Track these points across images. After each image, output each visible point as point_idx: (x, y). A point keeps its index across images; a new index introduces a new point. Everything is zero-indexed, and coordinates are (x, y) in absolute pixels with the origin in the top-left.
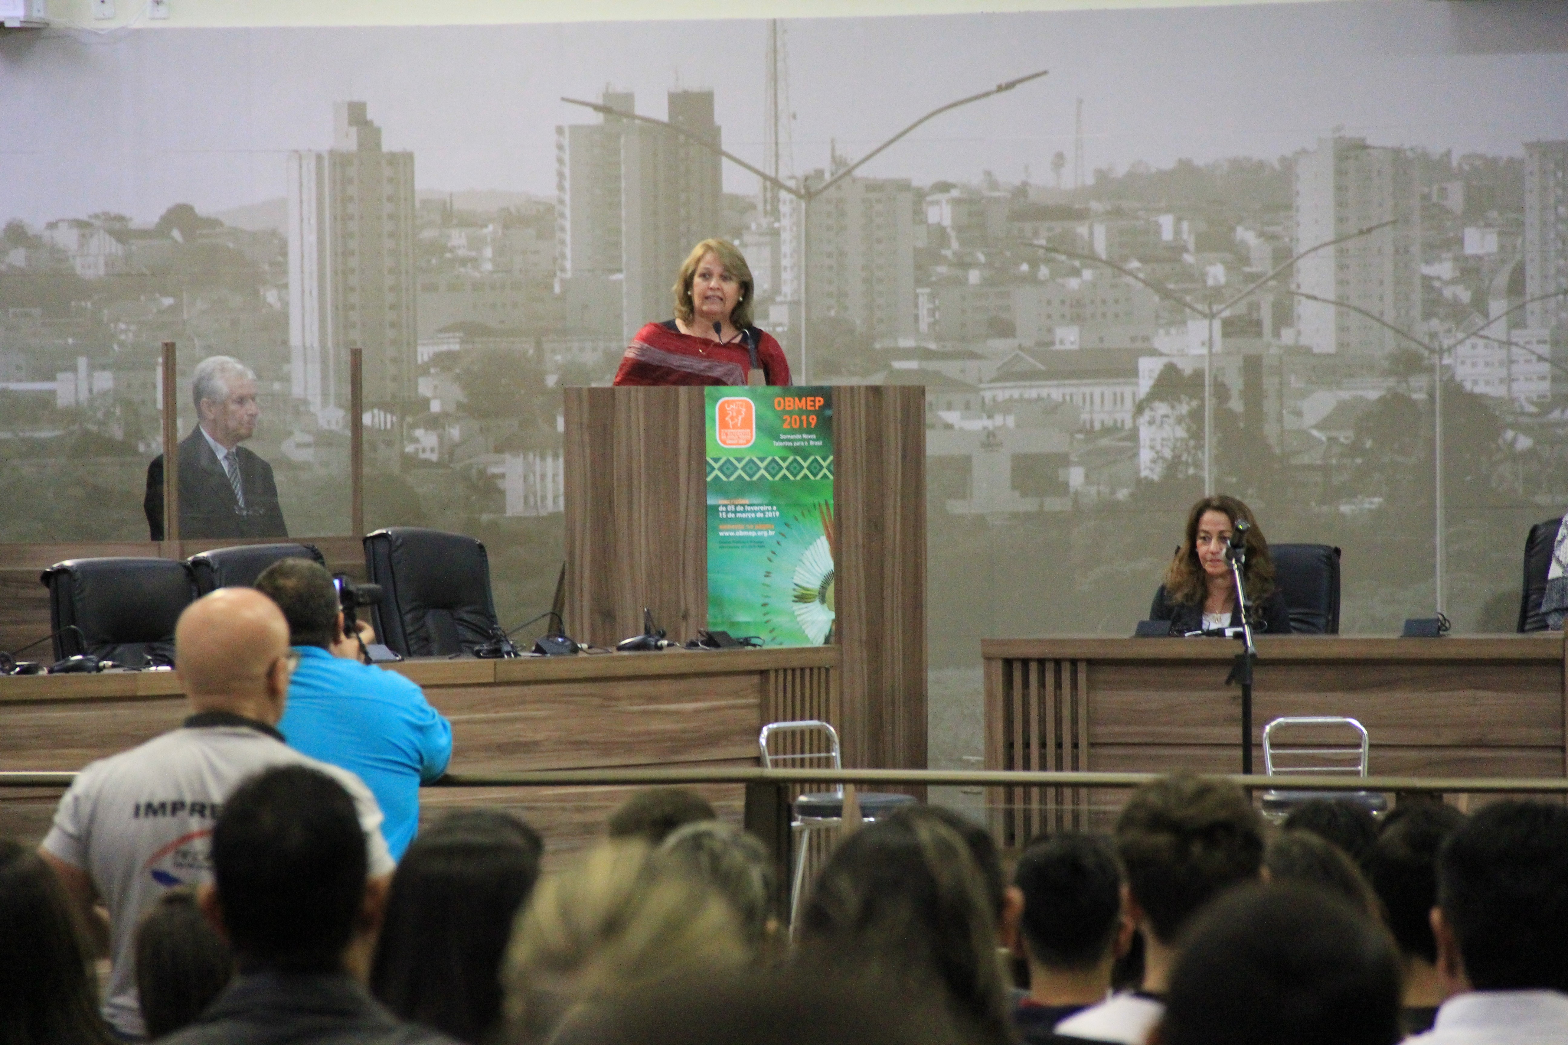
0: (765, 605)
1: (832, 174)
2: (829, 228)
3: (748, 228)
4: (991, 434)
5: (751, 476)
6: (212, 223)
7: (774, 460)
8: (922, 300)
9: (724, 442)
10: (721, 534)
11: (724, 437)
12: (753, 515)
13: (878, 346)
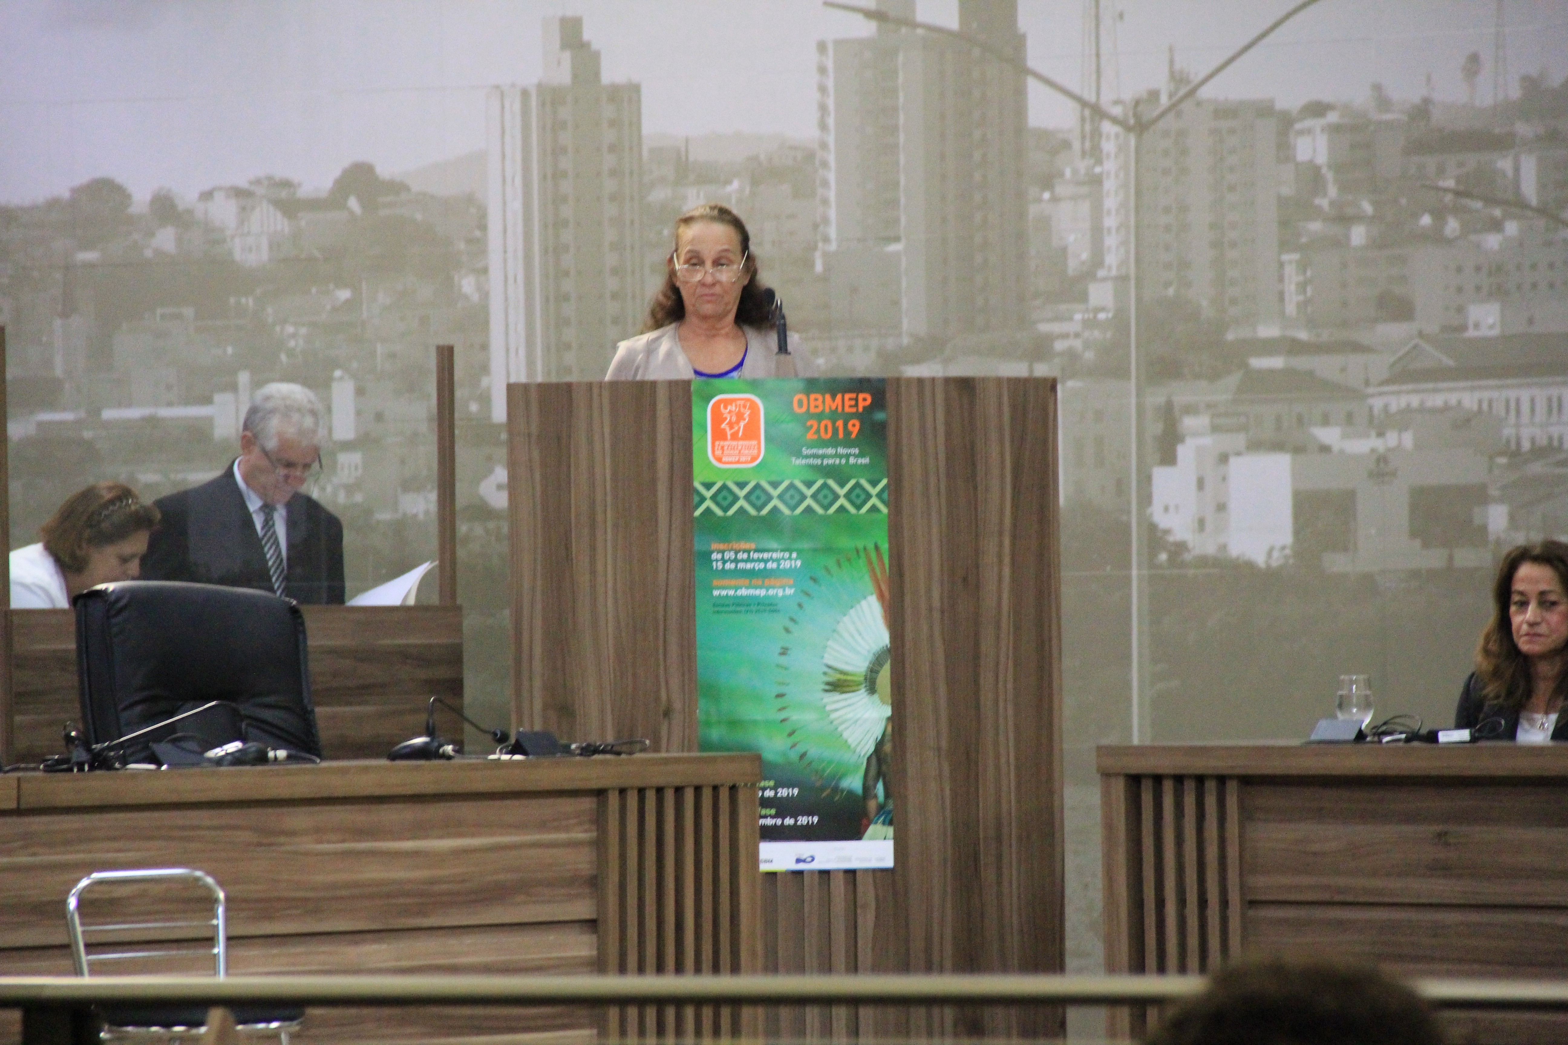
0: (780, 696)
1: (1171, 96)
2: (1166, 172)
3: (1061, 175)
4: (1382, 459)
5: (759, 509)
6: (396, 187)
7: (792, 486)
8: (1290, 271)
9: (719, 460)
10: (716, 593)
11: (718, 453)
12: (762, 565)
13: (1230, 336)
